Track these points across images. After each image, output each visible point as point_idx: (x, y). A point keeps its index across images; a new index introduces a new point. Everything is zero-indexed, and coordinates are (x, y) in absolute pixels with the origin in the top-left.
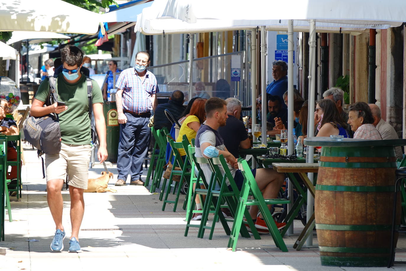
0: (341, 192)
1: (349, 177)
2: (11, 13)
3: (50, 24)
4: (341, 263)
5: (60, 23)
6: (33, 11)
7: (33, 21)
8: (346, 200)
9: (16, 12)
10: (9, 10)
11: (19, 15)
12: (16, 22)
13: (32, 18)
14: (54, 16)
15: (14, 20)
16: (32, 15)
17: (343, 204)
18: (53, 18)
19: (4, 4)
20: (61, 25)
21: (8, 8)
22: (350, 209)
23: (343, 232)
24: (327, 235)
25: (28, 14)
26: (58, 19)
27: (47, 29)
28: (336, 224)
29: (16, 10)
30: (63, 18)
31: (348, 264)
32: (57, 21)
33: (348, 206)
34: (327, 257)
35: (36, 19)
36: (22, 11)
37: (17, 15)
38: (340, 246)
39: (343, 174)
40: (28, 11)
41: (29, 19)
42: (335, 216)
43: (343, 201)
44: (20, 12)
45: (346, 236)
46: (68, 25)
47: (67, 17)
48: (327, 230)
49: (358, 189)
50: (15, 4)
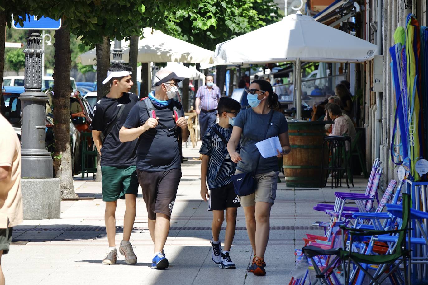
0: (295, 148)
1: (299, 141)
2: (158, 51)
3: (180, 57)
4: (295, 185)
5: (186, 57)
6: (171, 50)
7: (170, 56)
8: (298, 153)
9: (161, 51)
10: (156, 49)
11: (162, 53)
12: (160, 57)
13: (170, 54)
14: (183, 53)
15: (159, 55)
16: (170, 53)
17: (296, 155)
18: (182, 54)
19: (154, 46)
20: (187, 58)
21: (156, 48)
22: (300, 157)
23: (296, 169)
24: (288, 171)
25: (167, 52)
26: (186, 55)
27: (179, 60)
28: (293, 165)
29: (160, 49)
30: (188, 54)
31: (299, 186)
32: (185, 56)
33: (298, 156)
34: (289, 183)
35: (172, 55)
36: (164, 50)
37: (161, 53)
38: (295, 177)
39: (296, 139)
40: (167, 50)
41: (168, 55)
42: (292, 161)
43: (296, 153)
44: (163, 51)
45: (298, 171)
46: (191, 58)
47: (191, 54)
48: (288, 168)
49: (305, 147)
50: (161, 46)
